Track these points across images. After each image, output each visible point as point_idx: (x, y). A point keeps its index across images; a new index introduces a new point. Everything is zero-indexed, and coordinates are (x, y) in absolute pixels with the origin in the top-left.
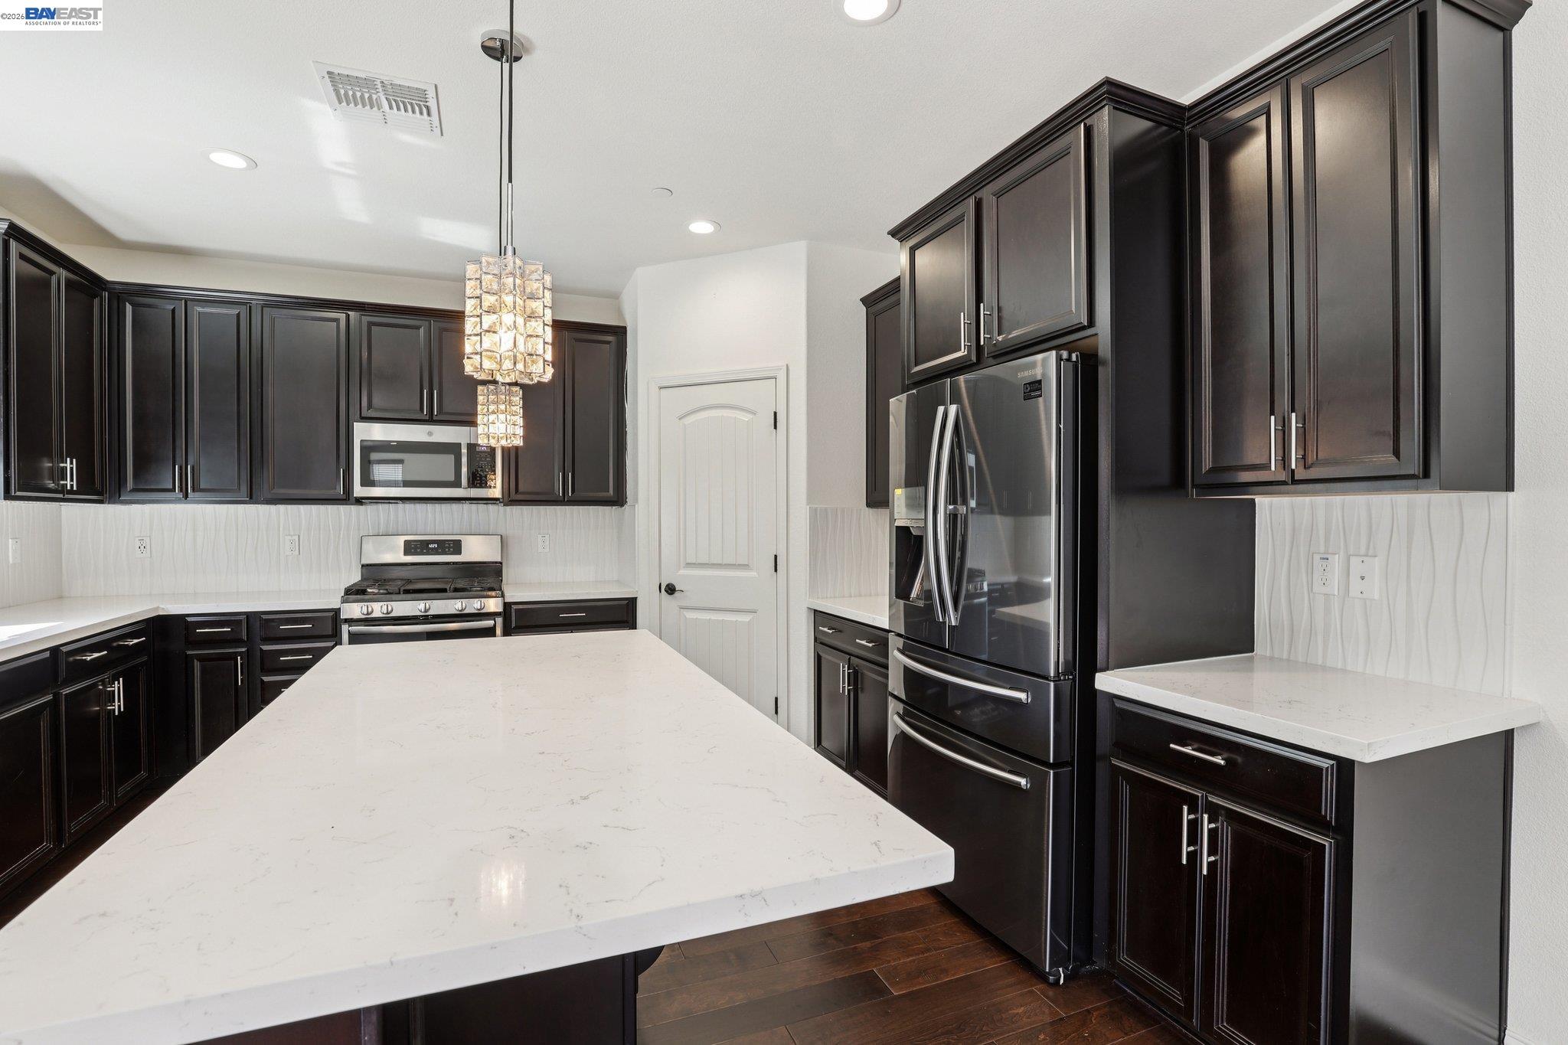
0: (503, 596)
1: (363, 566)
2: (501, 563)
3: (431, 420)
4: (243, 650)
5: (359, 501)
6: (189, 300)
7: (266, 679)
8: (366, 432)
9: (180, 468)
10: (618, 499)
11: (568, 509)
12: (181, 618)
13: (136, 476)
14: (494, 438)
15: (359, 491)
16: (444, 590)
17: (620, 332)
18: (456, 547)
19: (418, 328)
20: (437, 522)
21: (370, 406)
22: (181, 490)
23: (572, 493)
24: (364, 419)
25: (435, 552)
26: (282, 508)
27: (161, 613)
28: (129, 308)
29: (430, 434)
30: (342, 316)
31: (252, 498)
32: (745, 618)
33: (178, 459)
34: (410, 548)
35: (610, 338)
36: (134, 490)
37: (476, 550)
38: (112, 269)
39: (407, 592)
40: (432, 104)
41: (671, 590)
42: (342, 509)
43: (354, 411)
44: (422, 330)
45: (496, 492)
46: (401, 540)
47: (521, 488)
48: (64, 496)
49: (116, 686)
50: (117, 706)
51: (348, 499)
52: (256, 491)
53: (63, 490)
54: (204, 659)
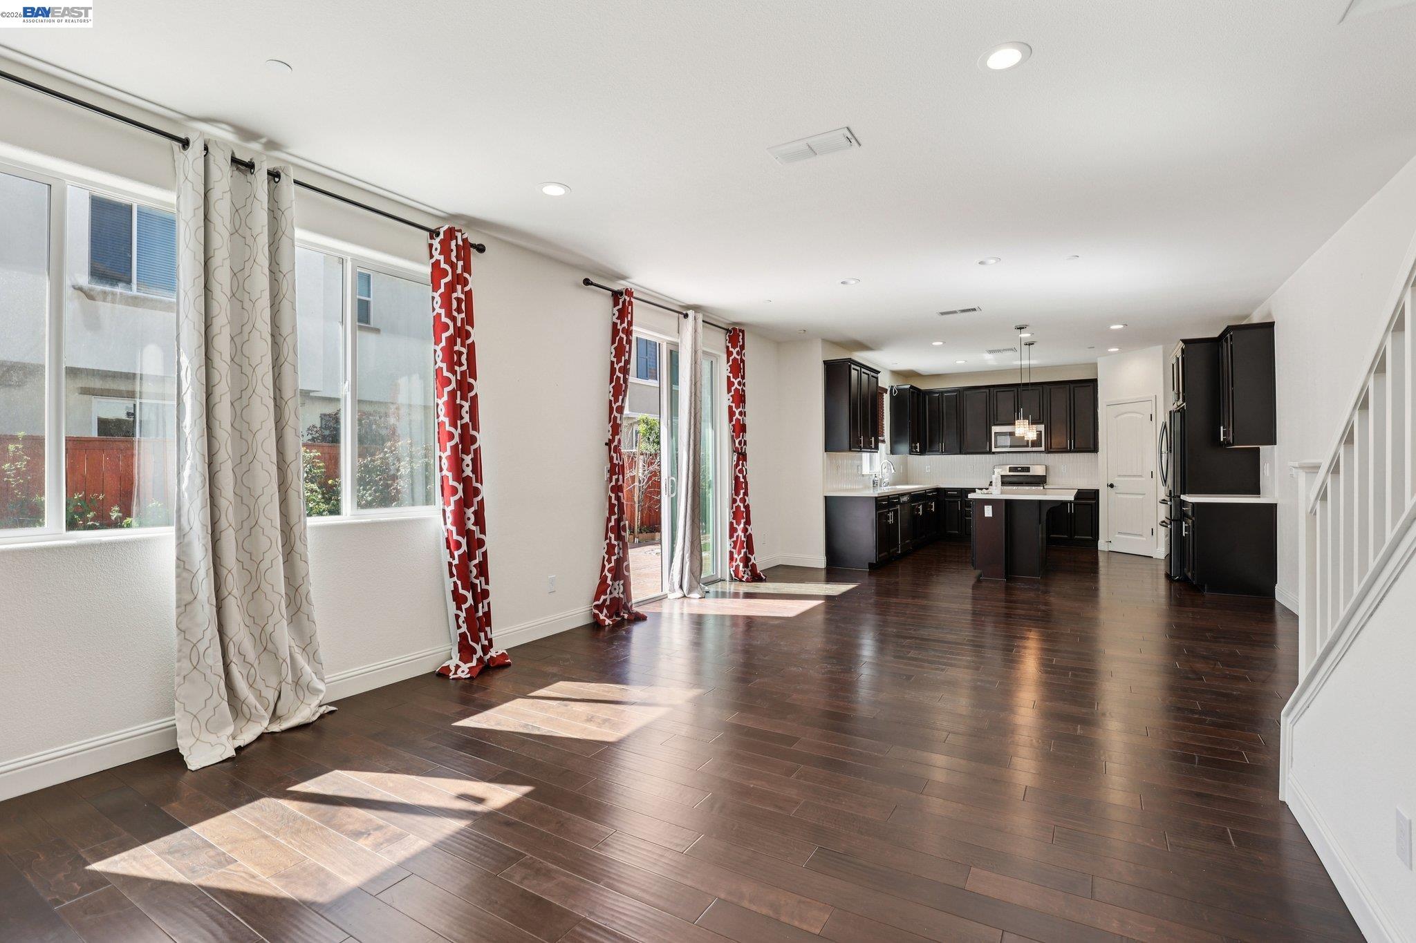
2: (1046, 476)
4: (960, 500)
5: (994, 453)
6: (942, 393)
7: (966, 509)
8: (995, 429)
9: (941, 444)
10: (1094, 449)
11: (1071, 455)
12: (945, 488)
13: (930, 447)
15: (994, 450)
17: (1094, 382)
18: (1028, 469)
20: (1020, 461)
21: (997, 420)
22: (941, 451)
23: (1074, 448)
24: (995, 425)
25: (1020, 471)
26: (969, 456)
27: (939, 487)
28: (928, 396)
30: (988, 391)
31: (961, 453)
32: (1141, 497)
33: (940, 441)
34: (1011, 469)
35: (1089, 384)
36: (929, 451)
37: (1038, 470)
38: (924, 386)
41: (1112, 486)
42: (988, 456)
43: (992, 421)
45: (1043, 448)
46: (1008, 466)
47: (1053, 446)
48: (916, 453)
49: (933, 504)
50: (933, 509)
51: (990, 452)
52: (961, 451)
53: (917, 452)
54: (950, 502)
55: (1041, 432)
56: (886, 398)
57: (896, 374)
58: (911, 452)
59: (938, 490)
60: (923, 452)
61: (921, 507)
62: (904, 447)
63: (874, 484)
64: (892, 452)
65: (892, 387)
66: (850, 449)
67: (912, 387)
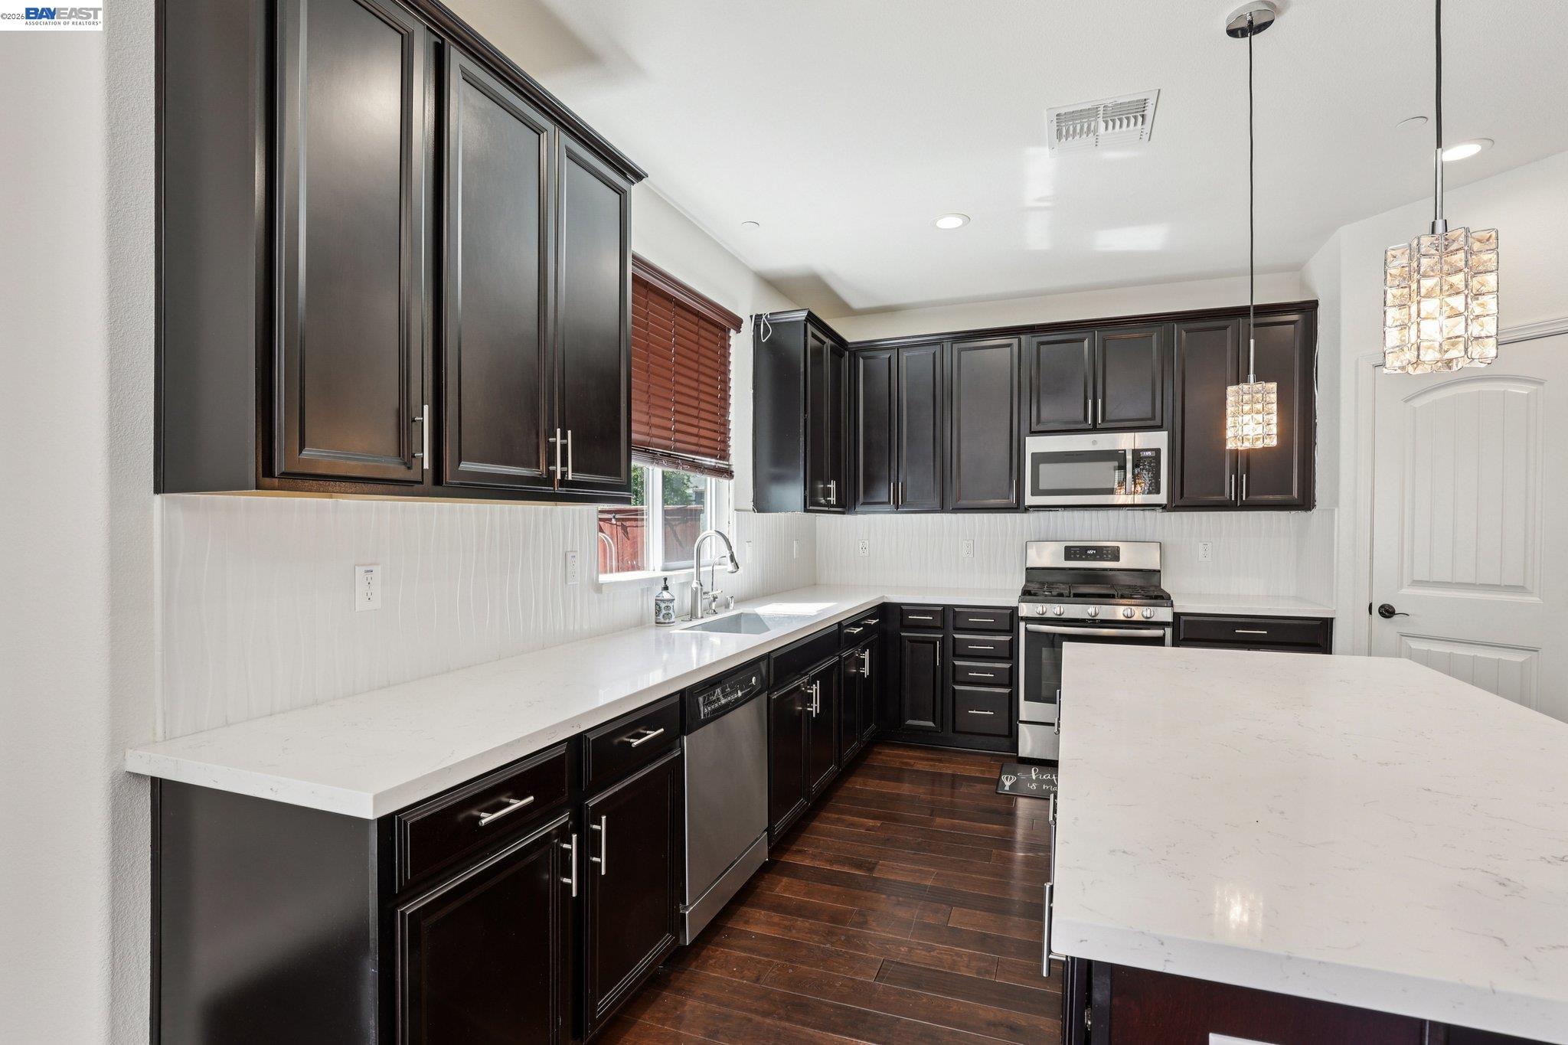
0: (1172, 606)
1: (1027, 569)
2: (1159, 571)
3: (1094, 429)
4: (941, 636)
7: (957, 663)
8: (1035, 445)
9: (894, 484)
10: (1305, 502)
11: (1235, 514)
12: (898, 606)
13: (865, 492)
14: (1249, 440)
15: (1030, 500)
16: (1113, 596)
17: (1308, 309)
18: (1115, 555)
19: (1082, 340)
20: (1096, 529)
21: (1039, 422)
22: (894, 503)
23: (1246, 497)
24: (1033, 433)
25: (1091, 559)
26: (960, 516)
27: (886, 601)
28: (861, 361)
29: (1094, 442)
30: (1015, 341)
31: (943, 509)
32: (1522, 656)
33: (892, 478)
34: (1070, 553)
35: (1294, 317)
36: (864, 504)
39: (1076, 595)
40: (1149, 113)
41: (1387, 612)
42: (1018, 516)
43: (1025, 427)
44: (1086, 342)
45: (1162, 498)
46: (1062, 545)
48: (829, 509)
49: (866, 656)
50: (866, 671)
51: (1019, 507)
52: (947, 502)
53: (829, 504)
54: (913, 640)
55: (1158, 451)
56: (741, 350)
57: (773, 284)
58: (812, 503)
59: (884, 610)
60: (845, 504)
61: (815, 689)
62: (794, 493)
63: (658, 611)
64: (761, 505)
65: (759, 317)
66: (267, 468)
67: (811, 318)
